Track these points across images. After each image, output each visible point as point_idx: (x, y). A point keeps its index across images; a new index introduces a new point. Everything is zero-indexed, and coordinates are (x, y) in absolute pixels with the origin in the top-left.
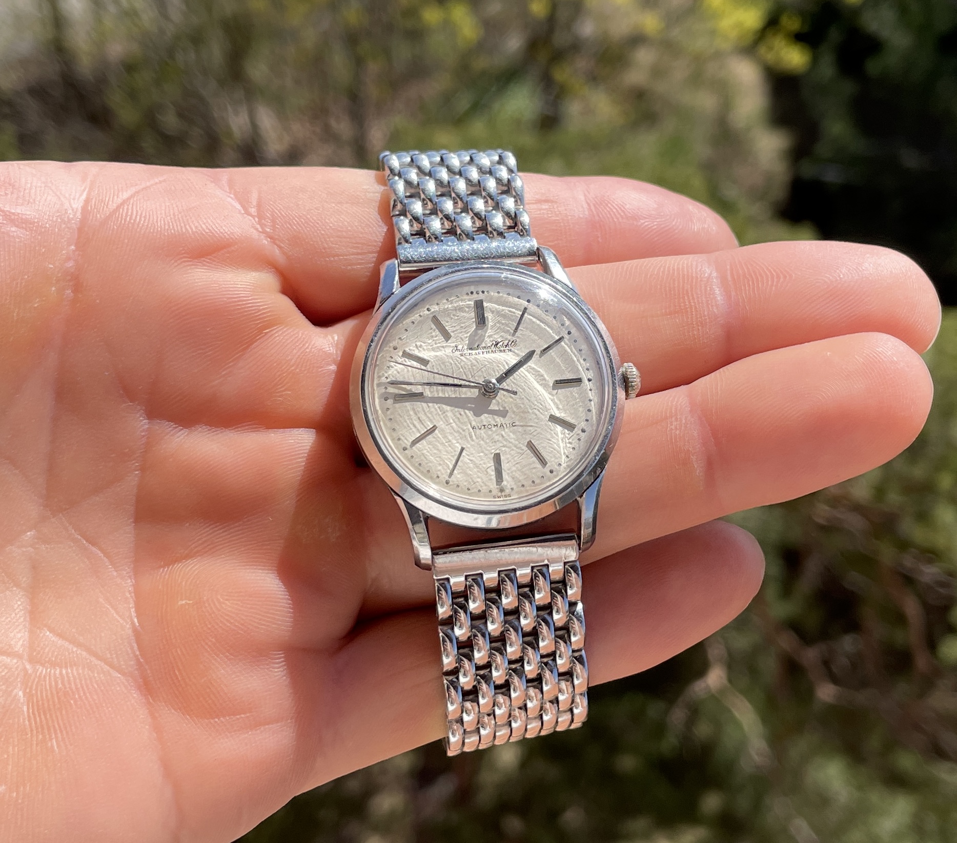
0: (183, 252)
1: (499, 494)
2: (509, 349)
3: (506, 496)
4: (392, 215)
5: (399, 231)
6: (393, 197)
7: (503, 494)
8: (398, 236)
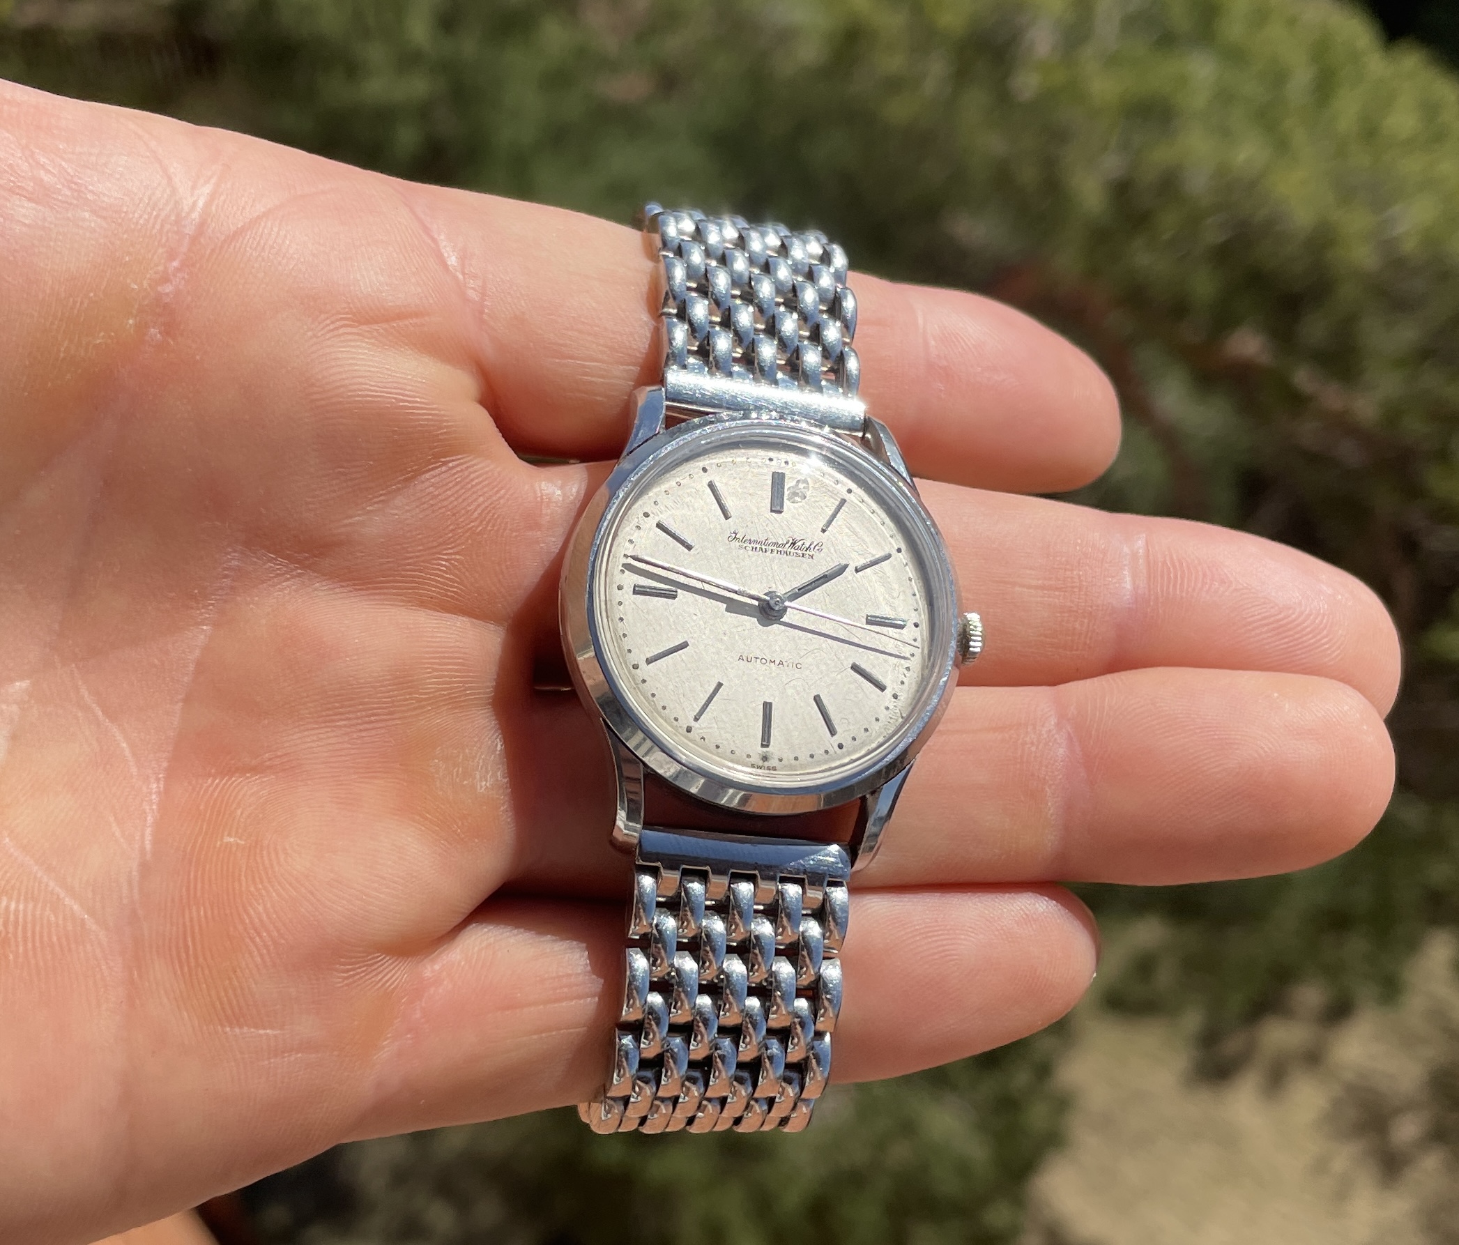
0: (347, 310)
1: (761, 763)
2: (811, 554)
3: (769, 769)
4: (660, 312)
5: (670, 341)
6: (665, 288)
7: (766, 764)
8: (666, 350)
